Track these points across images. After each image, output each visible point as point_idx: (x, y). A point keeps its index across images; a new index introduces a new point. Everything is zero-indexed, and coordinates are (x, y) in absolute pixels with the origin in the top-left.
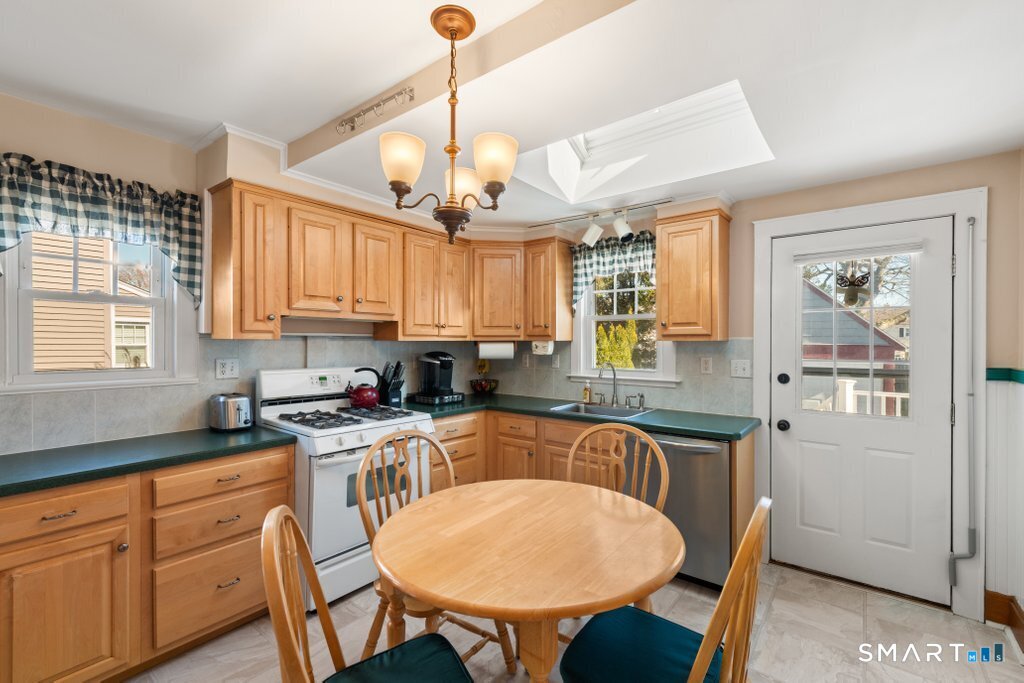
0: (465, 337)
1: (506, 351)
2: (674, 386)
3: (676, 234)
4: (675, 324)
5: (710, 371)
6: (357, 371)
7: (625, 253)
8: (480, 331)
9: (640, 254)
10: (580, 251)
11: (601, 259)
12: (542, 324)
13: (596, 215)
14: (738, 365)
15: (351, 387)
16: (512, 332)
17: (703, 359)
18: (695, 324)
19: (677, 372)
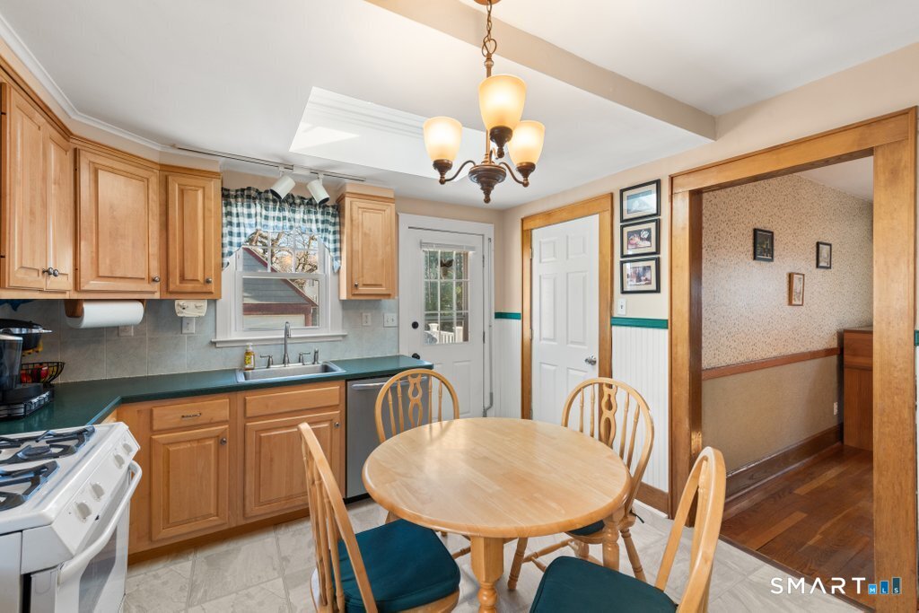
0: (63, 292)
1: (132, 313)
2: (341, 338)
3: (365, 209)
4: (365, 285)
5: (369, 323)
7: (294, 212)
8: (91, 284)
9: (313, 217)
10: (236, 197)
11: (264, 212)
12: (200, 277)
13: (290, 167)
14: (390, 317)
16: (146, 286)
17: (364, 314)
18: (380, 285)
19: (343, 328)
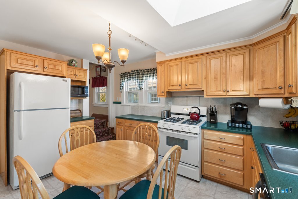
6: (192, 108)
15: (191, 113)
